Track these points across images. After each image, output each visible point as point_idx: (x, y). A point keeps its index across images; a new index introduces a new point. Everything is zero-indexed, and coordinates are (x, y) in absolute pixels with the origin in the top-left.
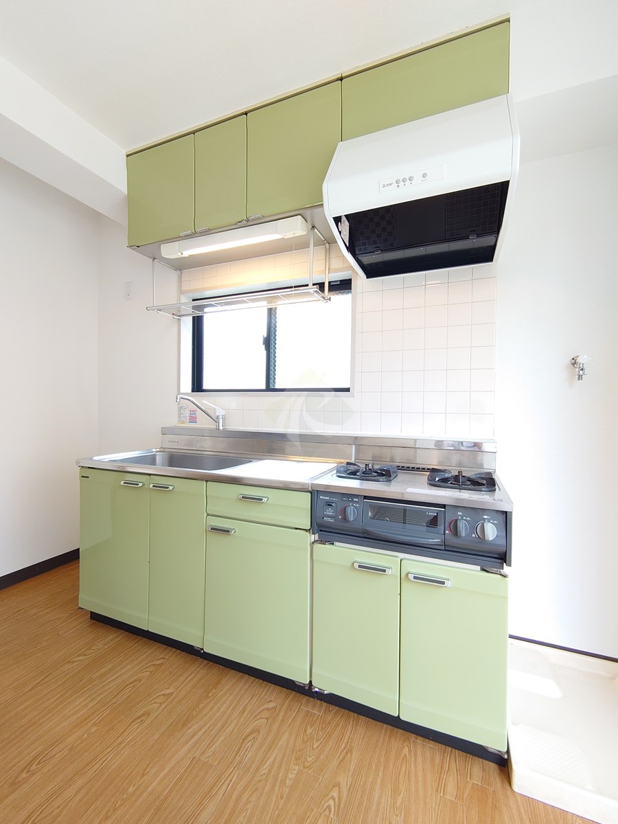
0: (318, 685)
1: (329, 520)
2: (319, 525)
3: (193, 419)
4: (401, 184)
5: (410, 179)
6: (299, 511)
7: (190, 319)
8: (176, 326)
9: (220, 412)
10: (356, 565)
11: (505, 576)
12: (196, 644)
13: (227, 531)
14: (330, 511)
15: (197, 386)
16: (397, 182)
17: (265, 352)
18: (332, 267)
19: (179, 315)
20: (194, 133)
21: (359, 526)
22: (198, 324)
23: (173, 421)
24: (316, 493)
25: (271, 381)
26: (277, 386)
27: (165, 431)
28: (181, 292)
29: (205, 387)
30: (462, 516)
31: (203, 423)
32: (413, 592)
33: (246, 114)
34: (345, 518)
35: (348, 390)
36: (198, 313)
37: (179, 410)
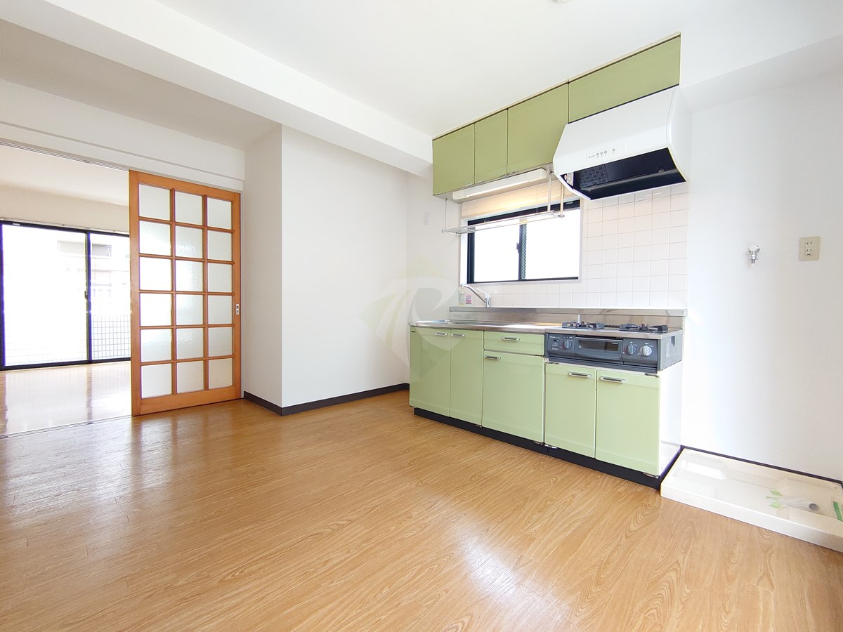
0: (549, 443)
1: (555, 349)
2: (549, 354)
3: (469, 302)
4: (600, 155)
5: (605, 152)
6: (538, 345)
7: (467, 234)
8: (458, 240)
9: (487, 296)
10: (570, 374)
11: (657, 376)
12: (477, 422)
13: (496, 358)
14: (555, 344)
15: (470, 279)
16: (598, 154)
17: (518, 254)
18: (565, 194)
19: (459, 233)
20: (474, 123)
21: (573, 351)
22: (471, 238)
23: (456, 304)
24: (547, 334)
25: (523, 274)
26: (526, 278)
27: (451, 310)
28: (461, 217)
29: (475, 281)
30: (633, 344)
31: (477, 303)
32: (604, 387)
33: (507, 109)
34: (565, 348)
35: (577, 278)
36: (471, 231)
37: (460, 296)
